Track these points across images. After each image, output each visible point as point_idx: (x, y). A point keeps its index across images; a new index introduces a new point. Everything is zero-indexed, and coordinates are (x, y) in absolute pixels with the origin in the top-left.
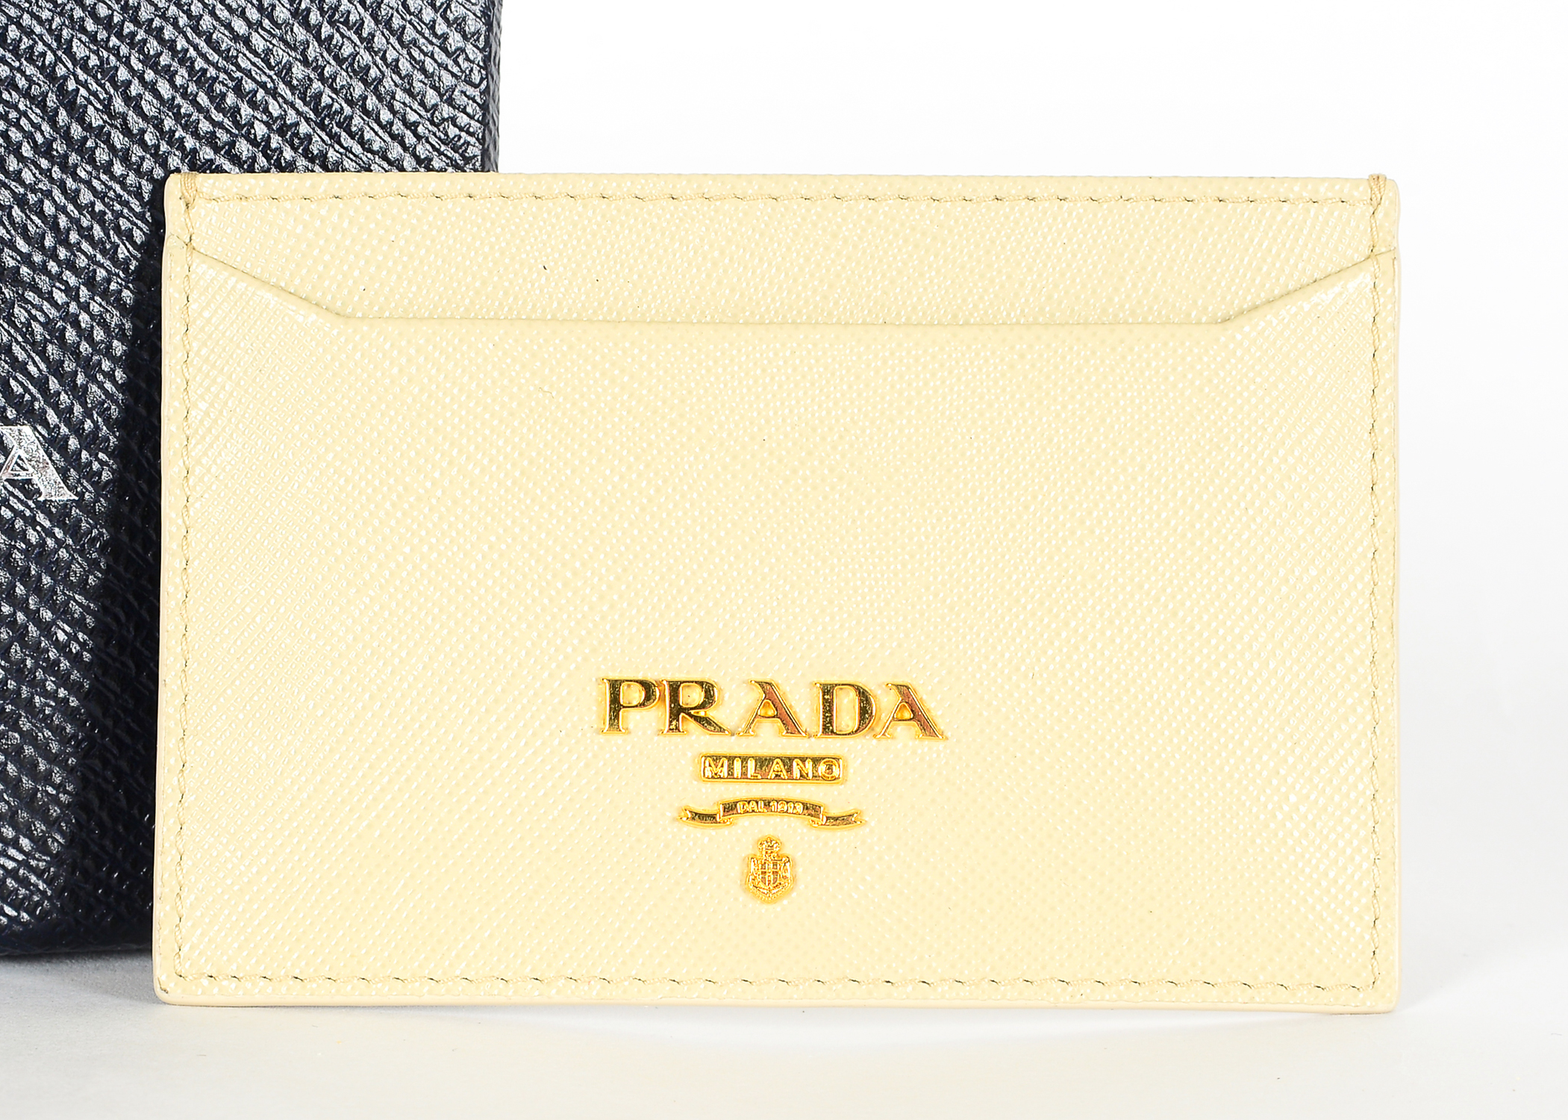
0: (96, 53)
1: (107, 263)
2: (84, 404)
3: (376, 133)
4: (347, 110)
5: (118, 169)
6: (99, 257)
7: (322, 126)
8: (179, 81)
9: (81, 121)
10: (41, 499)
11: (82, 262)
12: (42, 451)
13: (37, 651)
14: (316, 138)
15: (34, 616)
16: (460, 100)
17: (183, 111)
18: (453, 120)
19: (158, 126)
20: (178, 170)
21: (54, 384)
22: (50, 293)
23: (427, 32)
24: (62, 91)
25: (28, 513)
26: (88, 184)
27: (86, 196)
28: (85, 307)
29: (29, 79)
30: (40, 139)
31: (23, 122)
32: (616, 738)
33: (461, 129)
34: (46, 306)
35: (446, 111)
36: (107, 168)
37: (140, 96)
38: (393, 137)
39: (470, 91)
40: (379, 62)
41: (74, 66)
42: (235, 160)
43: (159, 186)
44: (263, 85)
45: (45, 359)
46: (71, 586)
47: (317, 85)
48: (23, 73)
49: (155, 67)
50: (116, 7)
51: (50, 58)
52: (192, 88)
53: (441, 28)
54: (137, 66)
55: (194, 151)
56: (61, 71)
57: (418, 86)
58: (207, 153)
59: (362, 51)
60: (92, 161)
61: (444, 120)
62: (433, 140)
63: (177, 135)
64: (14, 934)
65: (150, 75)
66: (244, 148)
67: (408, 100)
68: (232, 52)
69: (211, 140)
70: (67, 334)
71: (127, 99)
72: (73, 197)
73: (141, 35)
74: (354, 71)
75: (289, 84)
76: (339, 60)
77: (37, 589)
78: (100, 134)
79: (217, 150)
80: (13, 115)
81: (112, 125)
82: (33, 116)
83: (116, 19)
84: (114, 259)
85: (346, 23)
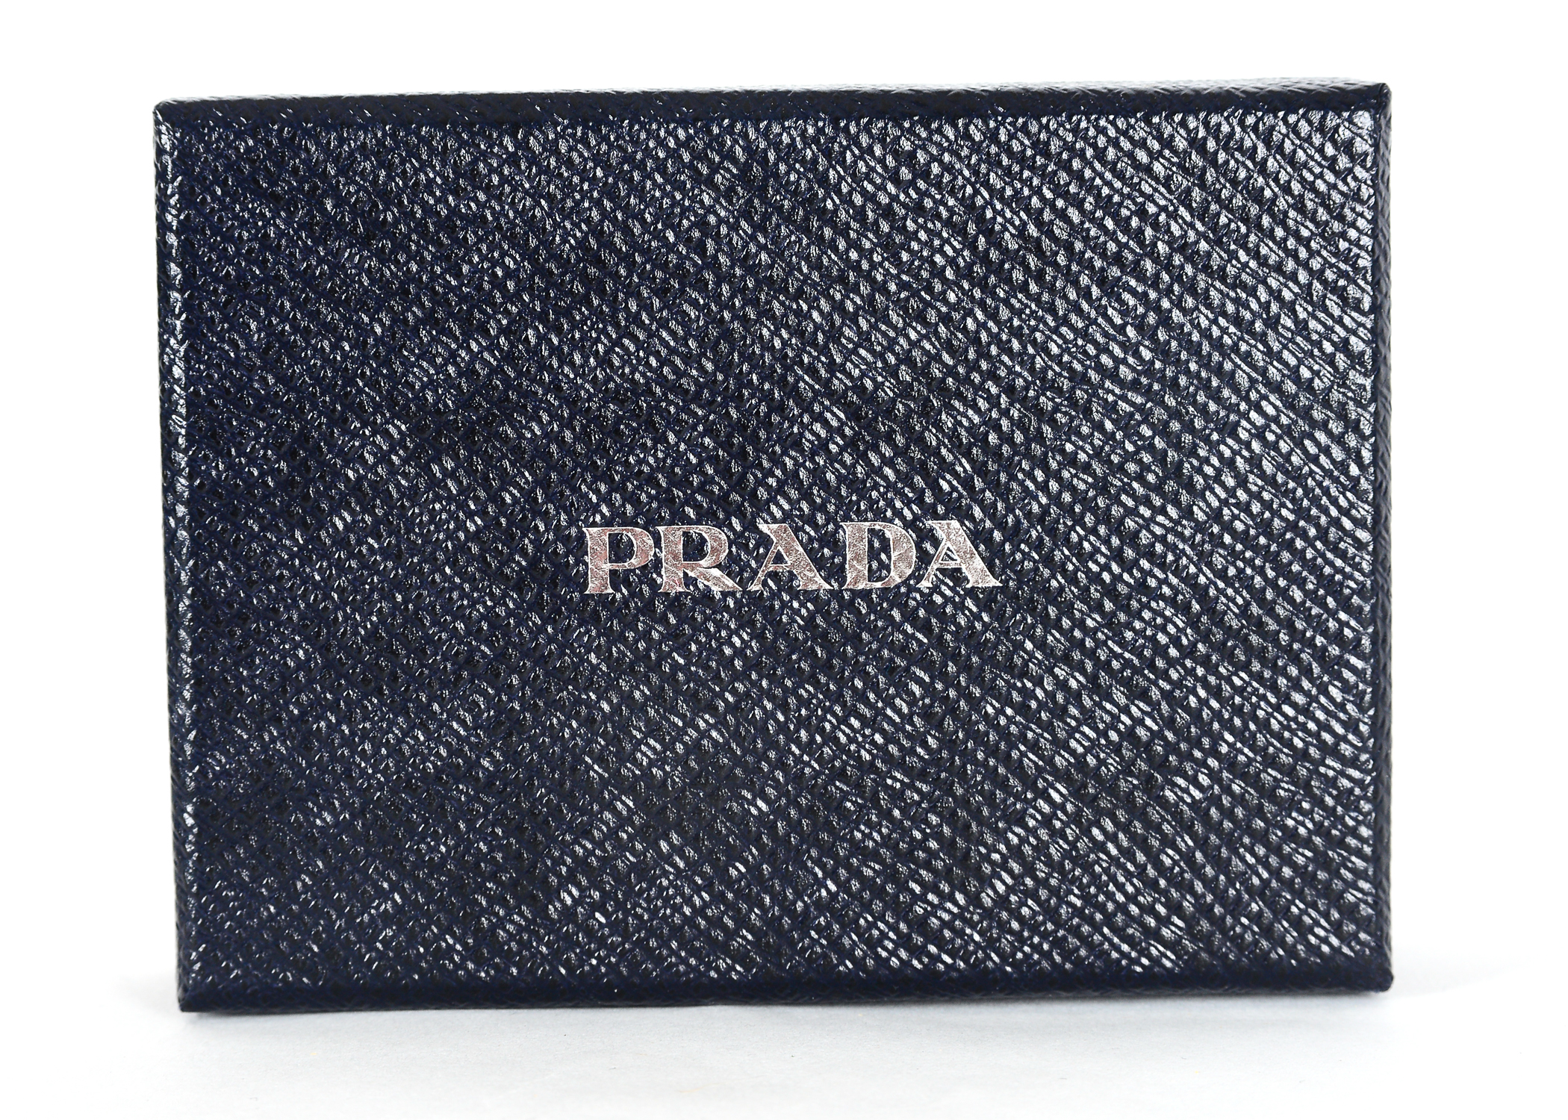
0: (1011, 184)
1: (1026, 374)
2: (1006, 501)
3: (1271, 250)
4: (1244, 229)
5: (1034, 288)
6: (1018, 368)
7: (1220, 244)
8: (1087, 206)
9: (998, 246)
10: (969, 586)
11: (1002, 373)
12: (969, 543)
13: (967, 724)
14: (1215, 255)
15: (964, 693)
16: (1350, 217)
17: (1091, 234)
18: (1343, 235)
19: (1069, 247)
21: (978, 484)
22: (974, 401)
23: (1317, 157)
24: (980, 219)
25: (957, 599)
26: (1006, 302)
27: (1004, 313)
28: (1005, 413)
29: (950, 210)
30: (962, 265)
31: (946, 248)
33: (1351, 243)
34: (970, 413)
35: (1337, 226)
36: (1024, 288)
37: (1051, 222)
38: (1287, 251)
39: (1359, 208)
40: (1273, 184)
41: (991, 197)
44: (1165, 209)
45: (971, 462)
46: (997, 664)
47: (1214, 207)
48: (945, 206)
49: (1064, 195)
50: (1028, 144)
51: (969, 190)
52: (1099, 213)
53: (1330, 151)
54: (1049, 195)
55: (1104, 270)
56: (979, 202)
57: (1310, 205)
58: (1115, 272)
59: (1256, 176)
60: (1009, 280)
61: (1334, 235)
62: (1324, 254)
63: (1087, 256)
64: (951, 979)
65: (1060, 203)
66: (1148, 266)
67: (1300, 217)
68: (1136, 181)
69: (1117, 260)
70: (990, 439)
71: (1039, 224)
72: (993, 316)
73: (1051, 167)
74: (1248, 192)
75: (1188, 208)
76: (1235, 184)
77: (965, 667)
78: (1015, 257)
79: (1124, 268)
80: (936, 242)
81: (1026, 249)
82: (955, 244)
83: (1029, 153)
84: (1032, 370)
85: (1240, 149)
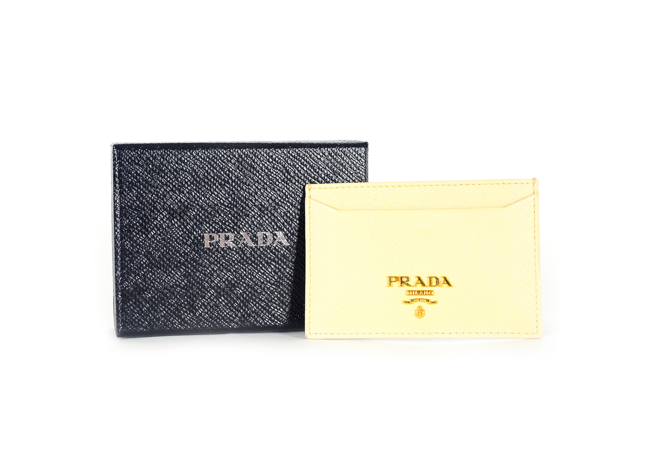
0: (292, 162)
1: (295, 201)
2: (291, 227)
3: (345, 176)
4: (339, 171)
5: (297, 184)
6: (293, 200)
7: (335, 175)
8: (308, 167)
9: (290, 175)
10: (283, 245)
11: (290, 201)
12: (283, 236)
13: (283, 273)
14: (333, 177)
15: (282, 267)
16: (361, 169)
17: (308, 172)
18: (359, 173)
19: (304, 175)
20: (308, 184)
21: (285, 224)
22: (285, 207)
23: (354, 157)
24: (286, 170)
25: (281, 248)
26: (291, 187)
27: (291, 189)
28: (291, 209)
29: (280, 167)
30: (282, 179)
31: (279, 175)
32: (391, 288)
33: (361, 174)
34: (284, 209)
35: (358, 171)
36: (295, 183)
37: (300, 170)
38: (348, 176)
39: (362, 167)
40: (345, 162)
41: (288, 165)
42: (319, 181)
43: (304, 187)
44: (323, 167)
45: (284, 219)
46: (289, 261)
47: (333, 167)
48: (279, 167)
49: (303, 164)
50: (296, 154)
51: (284, 163)
52: (310, 168)
53: (357, 156)
54: (300, 164)
55: (311, 180)
56: (286, 166)
57: (352, 166)
58: (313, 180)
59: (342, 160)
60: (292, 182)
61: (357, 173)
62: (355, 176)
63: (307, 177)
64: (280, 327)
65: (302, 166)
66: (320, 179)
67: (351, 169)
68: (318, 161)
69: (314, 178)
70: (288, 215)
71: (298, 171)
72: (288, 189)
73: (301, 159)
74: (340, 164)
75: (328, 167)
76: (338, 162)
77: (283, 262)
78: (293, 177)
79: (315, 180)
80: (277, 174)
81: (295, 176)
82: (281, 174)
83: (296, 156)
84: (296, 200)
85: (339, 155)
